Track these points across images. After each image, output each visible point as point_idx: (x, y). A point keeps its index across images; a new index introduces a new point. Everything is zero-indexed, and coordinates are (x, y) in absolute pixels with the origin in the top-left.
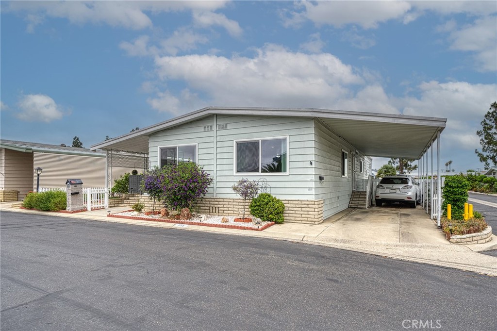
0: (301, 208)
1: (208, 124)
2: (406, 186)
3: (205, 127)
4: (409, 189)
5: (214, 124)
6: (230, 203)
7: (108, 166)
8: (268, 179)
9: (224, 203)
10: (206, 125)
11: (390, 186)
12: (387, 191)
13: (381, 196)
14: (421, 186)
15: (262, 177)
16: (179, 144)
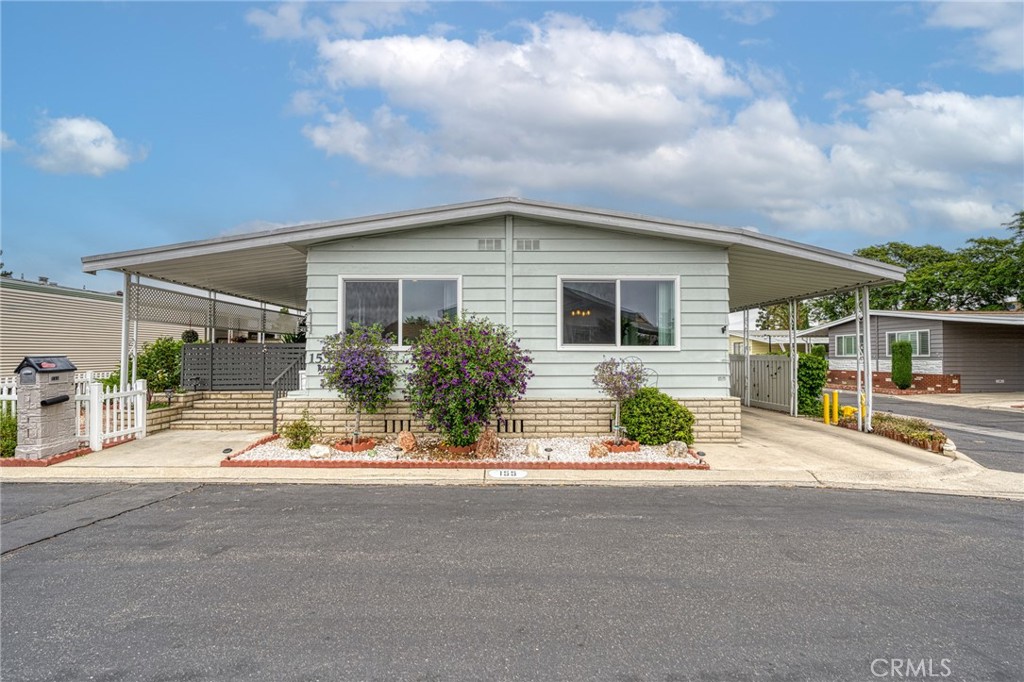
0: (710, 413)
3: (481, 242)
6: (552, 410)
7: (129, 318)
8: (645, 358)
9: (537, 410)
10: (486, 237)
15: (631, 354)
16: (407, 273)
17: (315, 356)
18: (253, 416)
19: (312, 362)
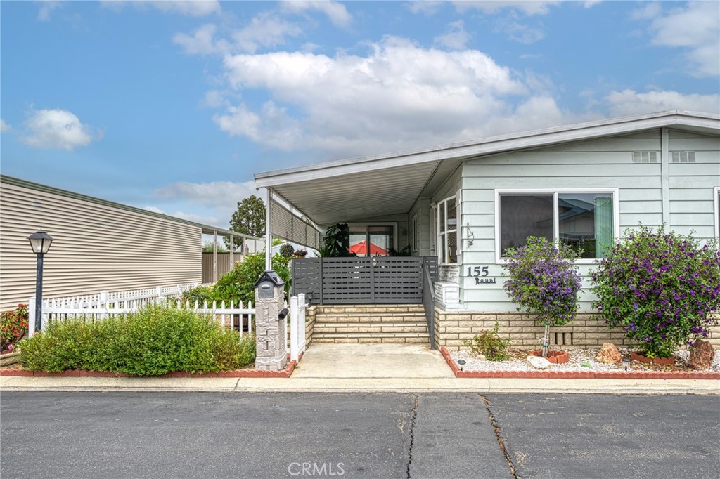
1: (651, 146)
3: (636, 155)
5: (667, 150)
10: (641, 149)
16: (563, 186)
17: (472, 270)
18: (385, 330)
19: (470, 275)
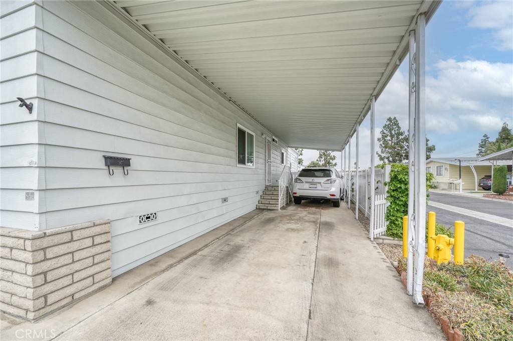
2: (328, 180)
4: (332, 184)
11: (310, 179)
12: (307, 186)
13: (300, 193)
14: (345, 179)
